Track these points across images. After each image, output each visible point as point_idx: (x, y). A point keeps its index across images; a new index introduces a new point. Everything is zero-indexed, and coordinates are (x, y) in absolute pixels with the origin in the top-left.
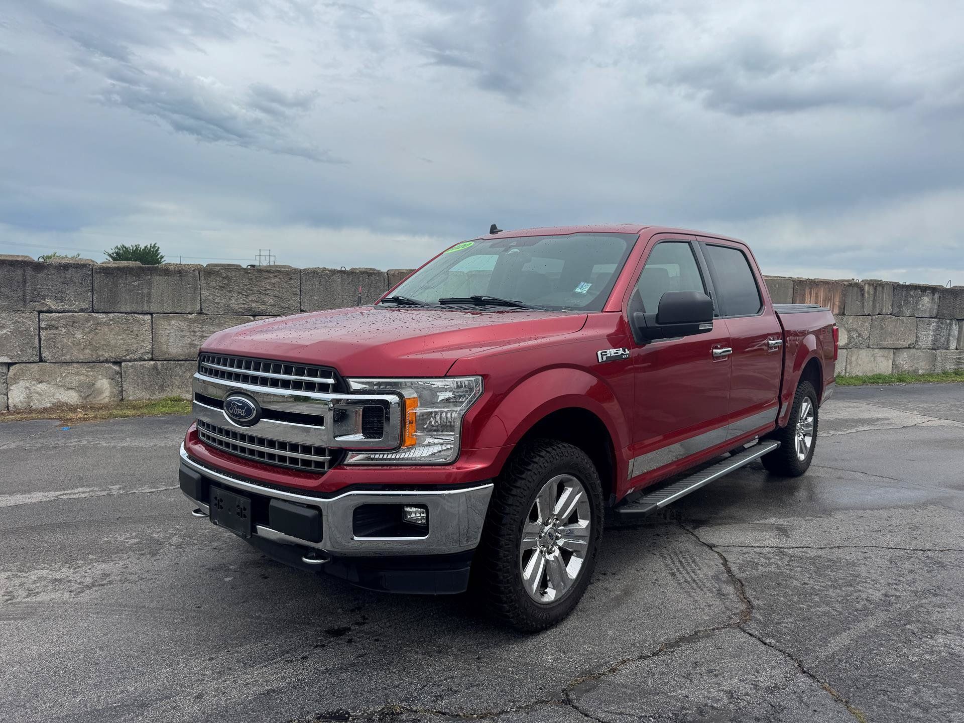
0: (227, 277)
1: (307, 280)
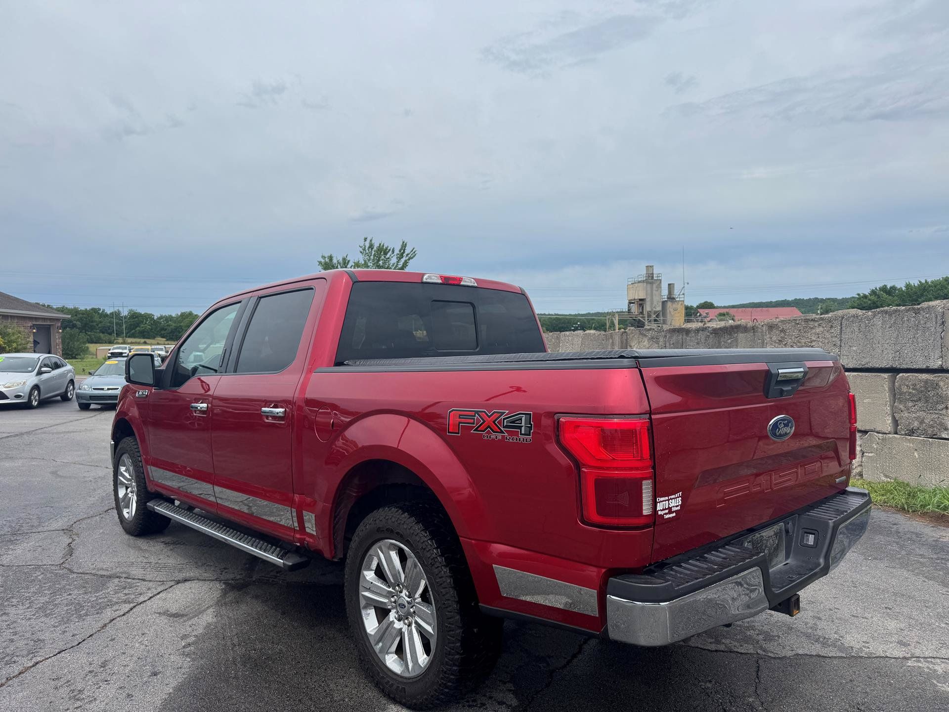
0: (783, 331)
1: (847, 327)
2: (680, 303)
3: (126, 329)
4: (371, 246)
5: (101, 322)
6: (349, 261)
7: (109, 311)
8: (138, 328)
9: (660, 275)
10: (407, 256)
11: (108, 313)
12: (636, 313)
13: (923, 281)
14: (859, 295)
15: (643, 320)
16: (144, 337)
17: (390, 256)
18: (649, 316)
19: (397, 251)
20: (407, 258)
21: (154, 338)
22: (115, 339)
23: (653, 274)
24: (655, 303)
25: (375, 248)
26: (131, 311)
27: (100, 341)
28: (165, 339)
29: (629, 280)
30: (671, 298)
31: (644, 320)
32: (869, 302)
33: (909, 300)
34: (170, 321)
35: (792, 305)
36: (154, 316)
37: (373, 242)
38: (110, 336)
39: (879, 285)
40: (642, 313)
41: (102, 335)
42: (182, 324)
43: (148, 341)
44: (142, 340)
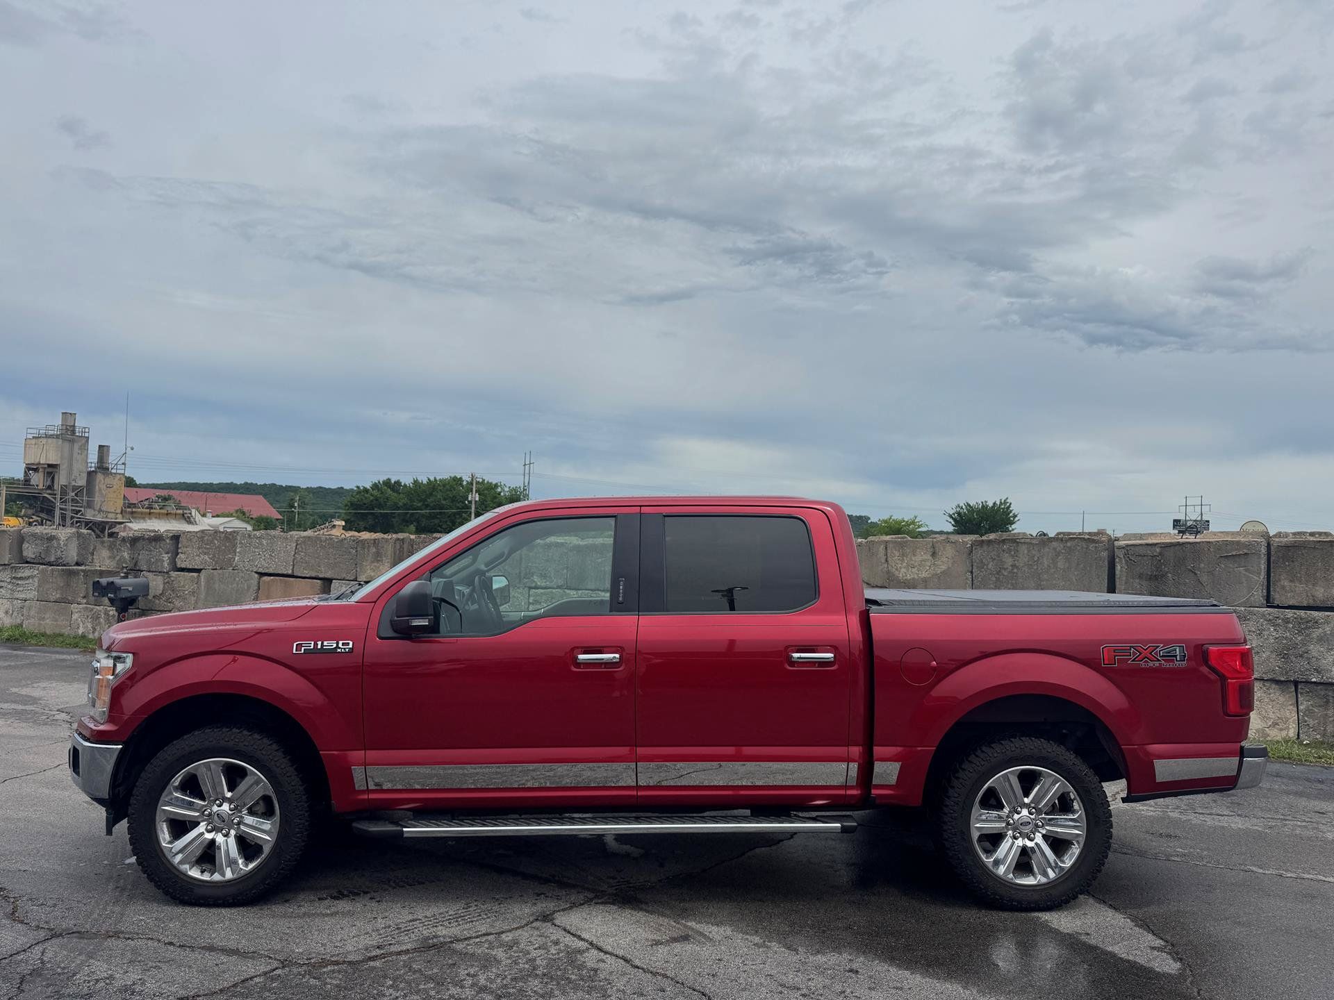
2: (118, 477)
9: (87, 430)
12: (41, 487)
13: (432, 479)
14: (358, 487)
15: (53, 500)
18: (64, 492)
23: (74, 426)
24: (75, 473)
29: (29, 431)
30: (102, 467)
31: (55, 498)
32: (372, 498)
33: (417, 500)
35: (241, 491)
39: (382, 478)
40: (50, 487)
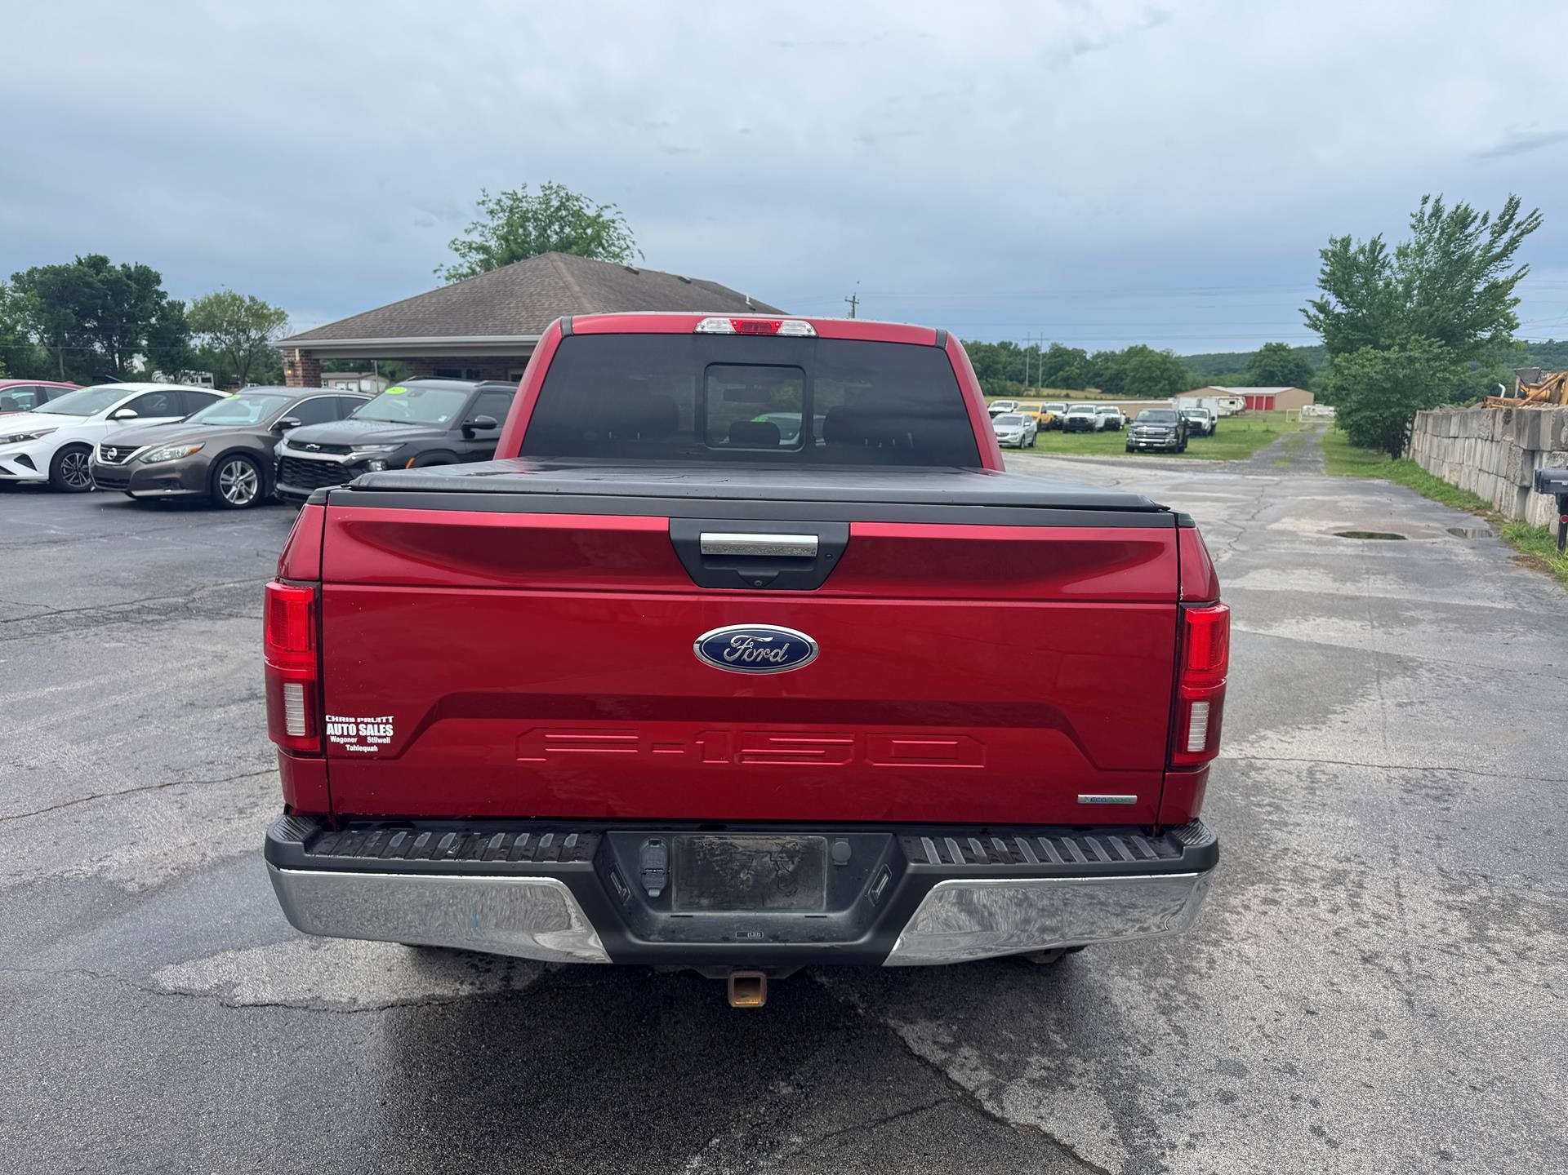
3: (1043, 374)
4: (1437, 213)
5: (1011, 363)
6: (1383, 247)
7: (1023, 347)
8: (1061, 373)
10: (1517, 228)
11: (1022, 349)
16: (1069, 387)
17: (1477, 229)
19: (1493, 219)
20: (1518, 231)
21: (1083, 388)
22: (1026, 390)
25: (1444, 216)
26: (1054, 345)
27: (1005, 393)
28: (1099, 391)
34: (1112, 360)
36: (1085, 352)
37: (1441, 204)
38: (1018, 385)
41: (1009, 383)
42: (1127, 366)
43: (1072, 393)
44: (1064, 392)
